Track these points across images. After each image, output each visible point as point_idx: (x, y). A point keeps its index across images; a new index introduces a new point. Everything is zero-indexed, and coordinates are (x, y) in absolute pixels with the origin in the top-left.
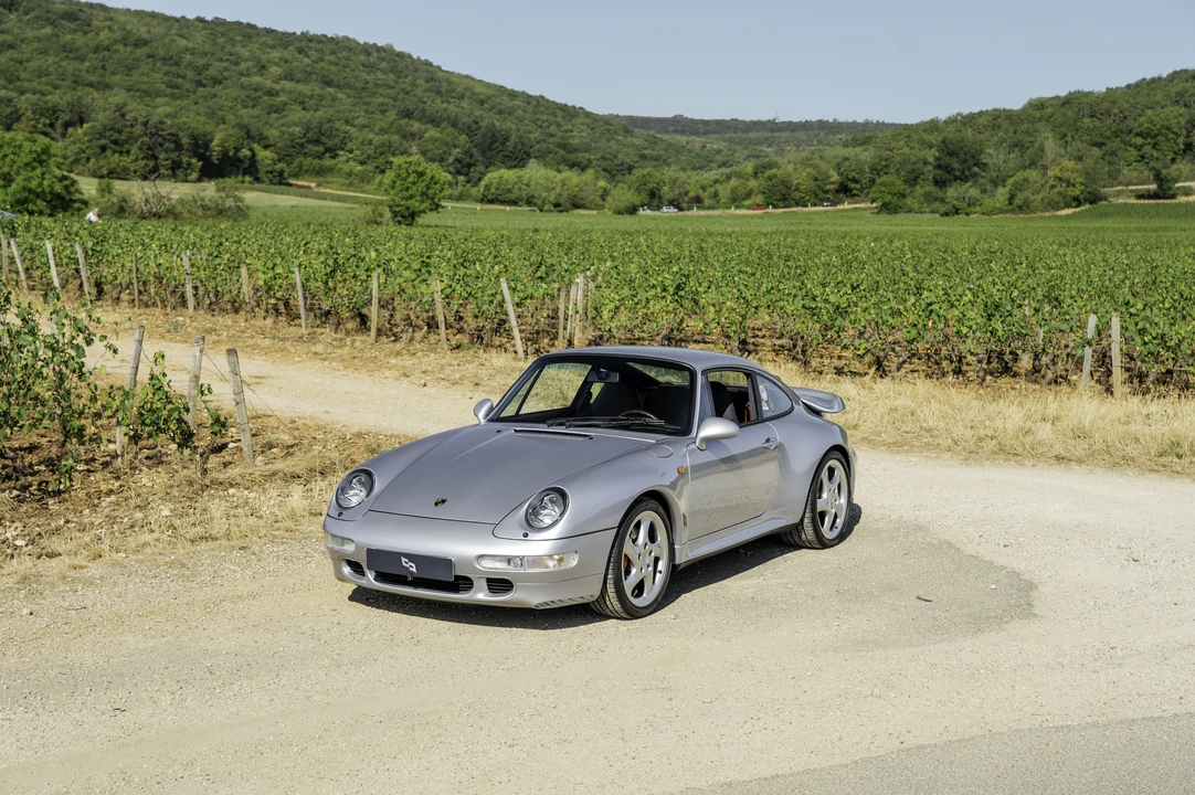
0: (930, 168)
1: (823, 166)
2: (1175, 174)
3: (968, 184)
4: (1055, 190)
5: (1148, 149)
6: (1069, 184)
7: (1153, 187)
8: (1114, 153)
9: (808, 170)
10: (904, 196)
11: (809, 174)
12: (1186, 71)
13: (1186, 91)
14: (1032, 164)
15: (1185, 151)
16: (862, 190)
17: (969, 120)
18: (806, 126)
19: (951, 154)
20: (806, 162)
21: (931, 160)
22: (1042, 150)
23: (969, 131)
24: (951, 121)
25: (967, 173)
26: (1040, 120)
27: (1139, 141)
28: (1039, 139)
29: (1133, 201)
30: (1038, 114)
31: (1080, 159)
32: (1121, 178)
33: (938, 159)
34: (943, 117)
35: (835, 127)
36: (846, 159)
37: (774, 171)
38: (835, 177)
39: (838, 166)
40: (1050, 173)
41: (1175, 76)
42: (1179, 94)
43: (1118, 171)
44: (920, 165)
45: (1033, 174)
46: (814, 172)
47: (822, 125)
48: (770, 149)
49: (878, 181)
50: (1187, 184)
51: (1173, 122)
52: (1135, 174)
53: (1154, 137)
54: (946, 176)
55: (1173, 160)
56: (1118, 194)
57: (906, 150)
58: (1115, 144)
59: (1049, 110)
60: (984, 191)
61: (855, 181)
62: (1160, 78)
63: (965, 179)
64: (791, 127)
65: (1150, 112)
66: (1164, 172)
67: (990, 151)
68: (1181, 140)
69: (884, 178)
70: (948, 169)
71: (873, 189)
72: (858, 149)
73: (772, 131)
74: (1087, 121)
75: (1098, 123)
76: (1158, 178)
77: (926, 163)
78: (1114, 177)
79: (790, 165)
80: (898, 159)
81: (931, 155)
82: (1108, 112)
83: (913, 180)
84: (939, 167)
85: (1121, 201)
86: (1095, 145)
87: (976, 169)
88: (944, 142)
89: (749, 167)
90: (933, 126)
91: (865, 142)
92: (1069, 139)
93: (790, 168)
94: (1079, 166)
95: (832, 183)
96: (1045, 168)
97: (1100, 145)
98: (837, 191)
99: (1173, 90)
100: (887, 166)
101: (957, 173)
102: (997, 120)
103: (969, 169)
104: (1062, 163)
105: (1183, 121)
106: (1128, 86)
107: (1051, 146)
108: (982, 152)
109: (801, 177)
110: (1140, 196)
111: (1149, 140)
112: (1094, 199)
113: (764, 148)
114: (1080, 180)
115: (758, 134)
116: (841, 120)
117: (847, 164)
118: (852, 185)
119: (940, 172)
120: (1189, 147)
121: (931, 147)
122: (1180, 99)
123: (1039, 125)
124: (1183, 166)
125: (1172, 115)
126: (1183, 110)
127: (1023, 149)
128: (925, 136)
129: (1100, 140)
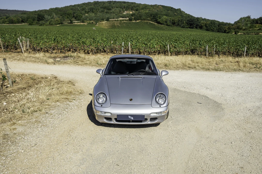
0: (36, 18)
1: (18, 17)
2: (73, 20)
3: (43, 21)
4: (56, 22)
5: (68, 16)
6: (58, 21)
7: (70, 22)
8: (64, 17)
9: (16, 18)
10: (33, 22)
11: (16, 19)
12: (72, 5)
13: (73, 8)
14: (52, 18)
15: (73, 17)
16: (25, 21)
17: (41, 11)
18: (13, 11)
19: (39, 16)
20: (15, 17)
21: (36, 17)
22: (53, 16)
23: (42, 13)
24: (38, 11)
25: (42, 19)
26: (52, 11)
27: (67, 15)
28: (53, 14)
29: (67, 24)
30: (52, 10)
31: (59, 17)
32: (65, 20)
33: (37, 17)
34: (37, 10)
35: (18, 11)
36: (22, 16)
37: (10, 18)
38: (21, 19)
39: (21, 17)
40: (55, 19)
41: (70, 6)
42: (71, 9)
43: (65, 19)
44: (34, 18)
45: (53, 20)
46: (17, 18)
47: (15, 11)
48: (7, 14)
49: (28, 20)
50: (74, 22)
51: (71, 13)
52: (67, 20)
53: (69, 15)
54: (39, 20)
55: (72, 18)
56: (65, 23)
57: (32, 15)
58: (64, 15)
59: (53, 10)
60: (45, 22)
61: (24, 20)
62: (68, 6)
63: (42, 20)
64: (10, 11)
65: (68, 11)
66: (71, 20)
67: (46, 16)
68: (73, 15)
69: (29, 20)
70: (39, 18)
71: (28, 21)
72: (24, 15)
73: (7, 11)
74: (59, 12)
75: (61, 12)
76: (70, 21)
77: (35, 17)
78: (64, 20)
79: (12, 17)
80: (31, 17)
81: (36, 16)
82: (62, 11)
83: (34, 20)
84: (38, 18)
85: (66, 24)
86: (61, 15)
87: (44, 19)
88: (38, 14)
89: (5, 17)
90: (35, 12)
91: (25, 14)
92: (57, 14)
93: (13, 17)
94: (59, 19)
95: (20, 20)
96: (54, 19)
97: (61, 16)
98: (21, 22)
100: (29, 18)
101: (41, 19)
102: (46, 11)
103: (43, 18)
105: (73, 12)
106: (64, 7)
107: (55, 15)
108: (44, 16)
109: (15, 19)
110: (68, 23)
111: (68, 15)
112: (62, 23)
113: (6, 14)
114: (60, 21)
115: (4, 12)
116: (19, 10)
117: (22, 17)
118: (24, 21)
119: (38, 19)
120: (74, 16)
121: (36, 15)
122: (72, 9)
123: (52, 12)
124: (73, 19)
125: (71, 11)
126: (72, 11)
127: (51, 16)
128: (35, 13)
129: (62, 15)
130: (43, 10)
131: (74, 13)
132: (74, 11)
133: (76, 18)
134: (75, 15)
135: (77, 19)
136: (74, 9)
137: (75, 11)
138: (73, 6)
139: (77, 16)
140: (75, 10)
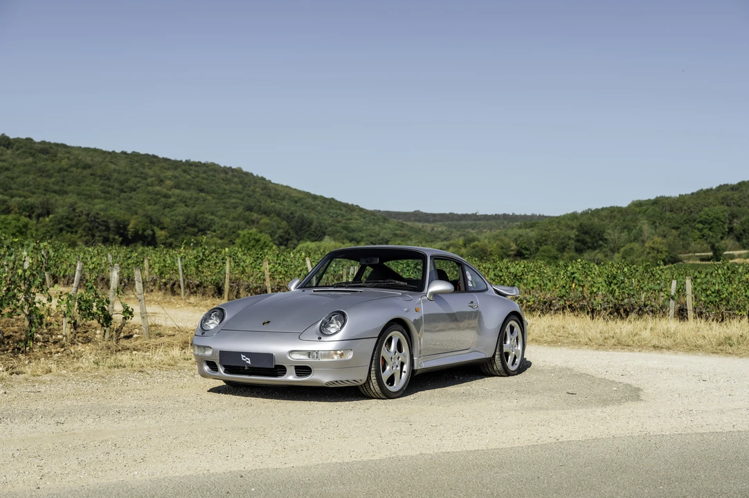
0: (572, 241)
1: (507, 240)
2: (723, 246)
3: (597, 251)
4: (650, 255)
5: (706, 231)
6: (658, 251)
7: (711, 254)
8: (684, 233)
9: (498, 242)
10: (557, 258)
11: (498, 245)
12: (727, 185)
13: (728, 196)
14: (635, 239)
15: (729, 232)
16: (531, 254)
17: (597, 213)
18: (496, 217)
19: (585, 233)
20: (496, 238)
21: (573, 236)
22: (641, 230)
23: (596, 220)
24: (585, 213)
25: (596, 245)
26: (639, 213)
27: (700, 226)
28: (639, 224)
29: (698, 262)
30: (638, 210)
31: (665, 236)
32: (690, 248)
33: (578, 236)
34: (580, 211)
35: (514, 218)
36: (521, 236)
37: (476, 243)
38: (514, 247)
39: (516, 240)
40: (647, 245)
41: (720, 188)
42: (723, 198)
43: (689, 244)
44: (566, 240)
45: (636, 245)
46: (501, 244)
47: (505, 216)
48: (474, 231)
49: (541, 249)
50: (731, 252)
51: (721, 215)
52: (699, 246)
53: (710, 224)
54: (583, 247)
55: (722, 238)
56: (689, 258)
57: (557, 230)
58: (684, 228)
59: (644, 208)
60: (606, 256)
61: (526, 249)
62: (711, 189)
63: (594, 248)
64: (486, 218)
65: (706, 209)
66: (717, 245)
67: (610, 231)
68: (726, 226)
69: (545, 247)
70: (584, 242)
71: (538, 254)
72: (528, 230)
73: (475, 220)
74: (668, 214)
75: (675, 215)
76: (713, 248)
77: (570, 238)
78: (686, 248)
79: (485, 239)
80: (553, 236)
81: (573, 234)
82: (681, 209)
83: (562, 249)
84: (578, 241)
85: (691, 262)
86: (674, 228)
87: (601, 242)
88: (581, 225)
89: (461, 241)
90: (574, 216)
91: (532, 226)
92: (657, 224)
93: (486, 241)
94: (664, 241)
95: (512, 250)
96: (643, 242)
97: (677, 228)
98: (516, 256)
99: (720, 195)
100: (546, 240)
101: (590, 245)
102: (613, 213)
103: (597, 242)
104: (654, 239)
105: (727, 215)
106: (693, 194)
107: (646, 228)
108: (604, 232)
109: (493, 247)
110: (703, 259)
111: (706, 226)
112: (674, 260)
113: (470, 230)
114: (665, 249)
115: (466, 222)
116: (517, 213)
117: (521, 239)
118: (525, 252)
119: (579, 244)
120: (731, 230)
121: (572, 228)
122: (724, 201)
123: (639, 216)
124: (729, 242)
125: (720, 210)
126: (726, 208)
127: (630, 230)
128: (569, 222)
129: (676, 225)
130: (603, 209)
131: (734, 216)
132: (735, 209)
133: (738, 239)
134: (736, 224)
135: (744, 241)
136: (733, 199)
137: (740, 206)
138: (733, 188)
139: (744, 231)
140: (740, 203)
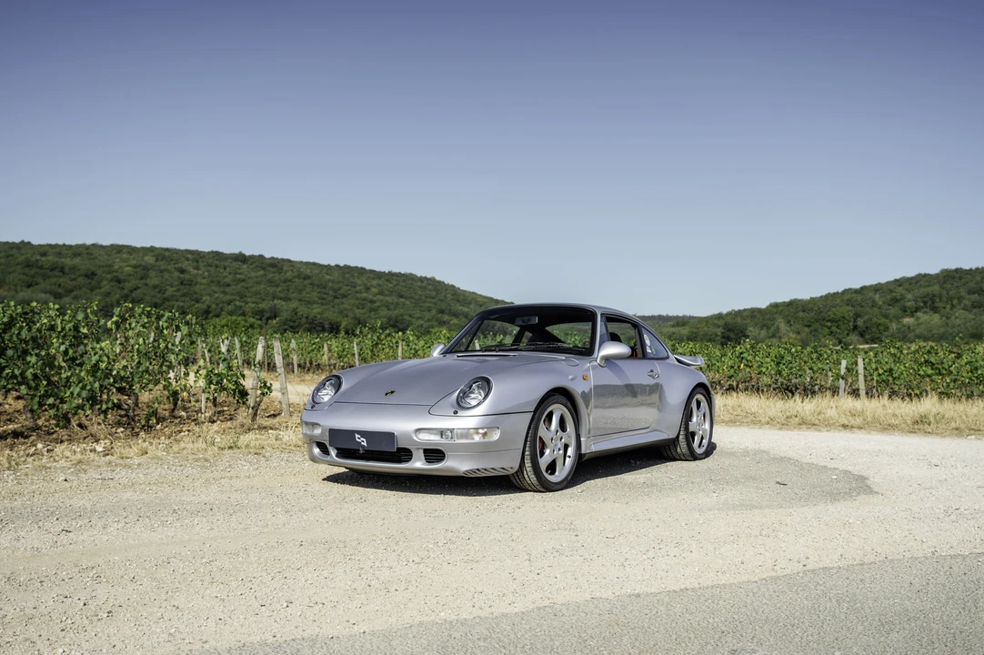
0: (719, 338)
2: (849, 341)
5: (834, 329)
8: (816, 330)
12: (850, 289)
13: (852, 298)
14: (773, 336)
15: (853, 330)
17: (739, 313)
19: (730, 330)
21: (719, 334)
22: (778, 328)
23: (739, 319)
24: (729, 314)
25: (739, 340)
26: (776, 313)
27: (829, 324)
28: (777, 323)
30: (775, 310)
31: (799, 333)
33: (722, 333)
34: (725, 312)
36: (674, 333)
41: (845, 291)
42: (848, 300)
44: (714, 335)
47: (660, 317)
51: (846, 315)
53: (837, 322)
55: (848, 334)
57: (706, 328)
58: (816, 325)
59: (781, 308)
62: (838, 293)
65: (834, 309)
66: (844, 340)
67: (751, 329)
68: (851, 324)
70: (728, 338)
72: (680, 328)
74: (801, 314)
75: (806, 314)
76: (840, 343)
77: (717, 335)
80: (702, 332)
81: (719, 331)
82: (812, 309)
84: (724, 337)
86: (806, 326)
87: (743, 338)
88: (726, 324)
90: (719, 316)
91: (684, 325)
92: (792, 322)
94: (799, 337)
96: (780, 338)
97: (809, 326)
99: (846, 297)
100: (695, 337)
101: (734, 340)
102: (754, 314)
104: (789, 335)
105: (851, 314)
106: (821, 297)
107: (783, 326)
108: (746, 329)
111: (834, 324)
116: (671, 315)
117: (674, 336)
119: (724, 340)
120: (855, 327)
121: (719, 327)
122: (849, 303)
123: (776, 316)
124: (854, 337)
125: (846, 311)
126: (851, 308)
127: (768, 328)
128: (716, 322)
129: (809, 324)
130: (745, 310)
131: (857, 316)
132: (859, 309)
133: (862, 335)
134: (860, 322)
135: (867, 337)
136: (856, 300)
137: (862, 306)
139: (867, 327)
140: (863, 304)
